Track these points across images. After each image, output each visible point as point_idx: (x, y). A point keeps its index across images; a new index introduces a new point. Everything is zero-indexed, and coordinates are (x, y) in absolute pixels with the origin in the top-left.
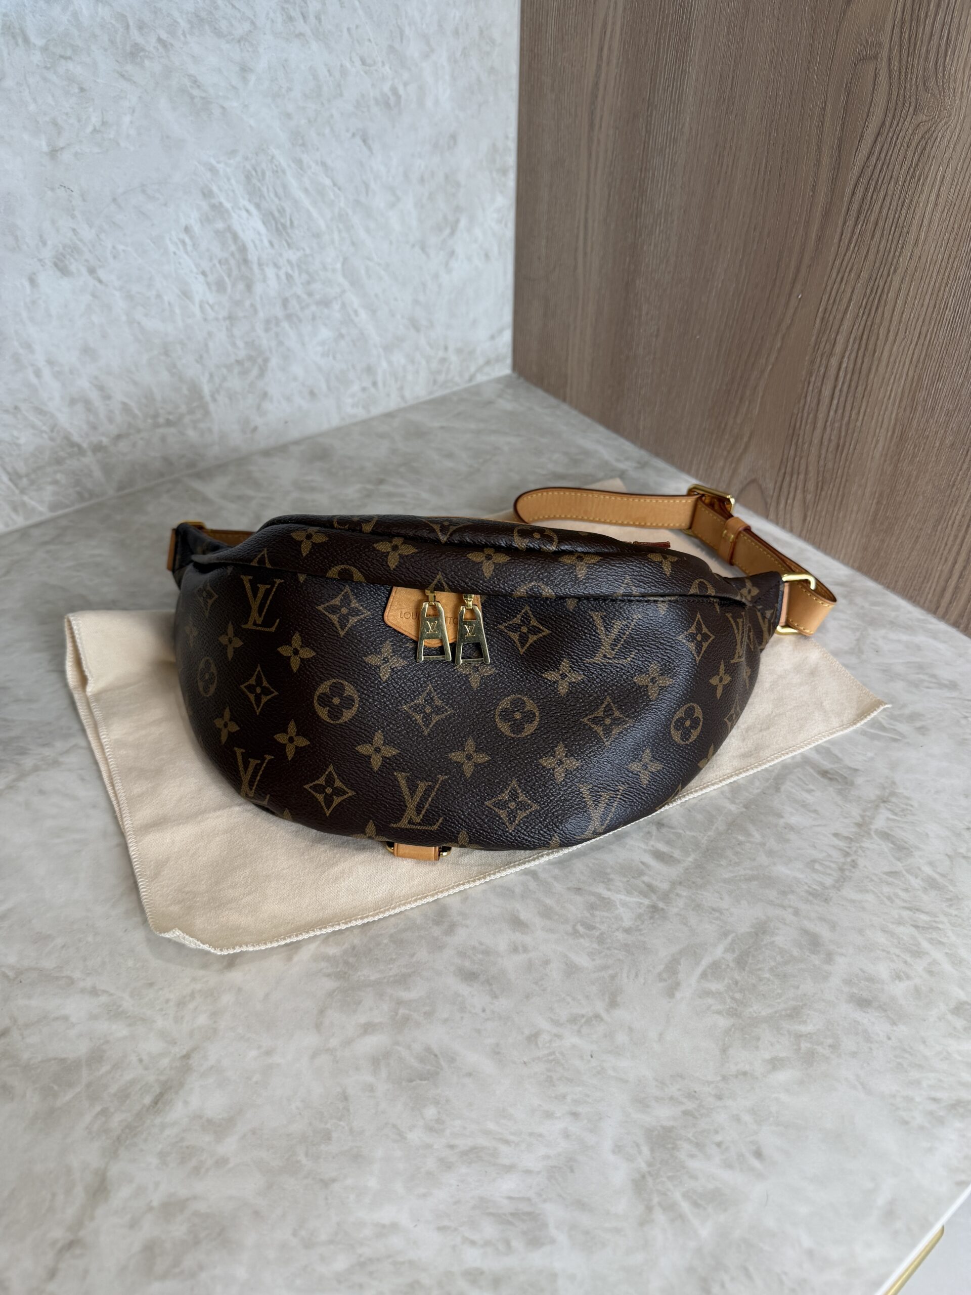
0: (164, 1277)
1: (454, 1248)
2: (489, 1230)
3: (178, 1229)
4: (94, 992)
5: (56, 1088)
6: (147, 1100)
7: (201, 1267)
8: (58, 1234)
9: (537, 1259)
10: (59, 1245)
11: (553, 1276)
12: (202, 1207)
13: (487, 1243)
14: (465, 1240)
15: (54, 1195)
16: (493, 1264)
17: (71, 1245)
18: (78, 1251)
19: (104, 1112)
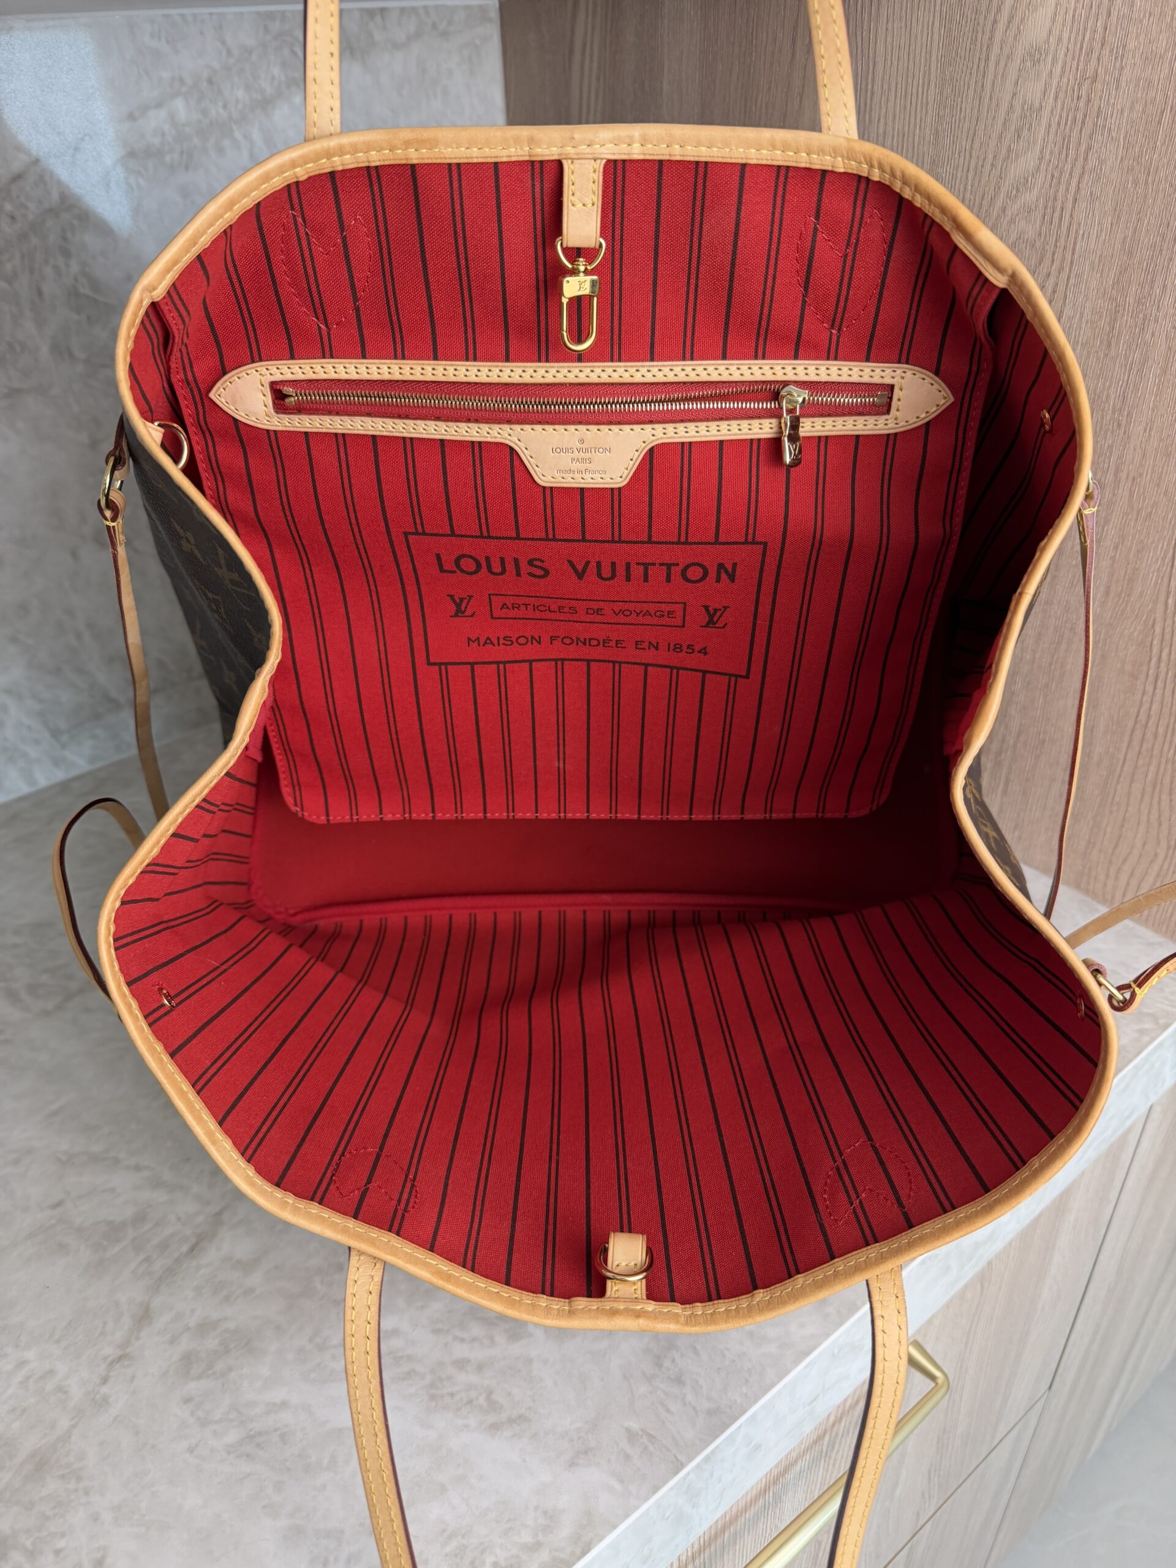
0: (199, 1377)
1: (446, 1345)
2: (477, 1330)
3: (212, 1342)
4: (137, 1168)
5: (105, 1243)
6: (185, 1248)
7: (230, 1369)
8: (110, 1351)
9: (516, 1349)
10: (110, 1359)
11: (529, 1361)
12: (232, 1325)
13: (474, 1340)
14: (456, 1338)
15: (105, 1323)
16: (478, 1354)
17: (120, 1358)
18: (126, 1363)
19: (147, 1259)
